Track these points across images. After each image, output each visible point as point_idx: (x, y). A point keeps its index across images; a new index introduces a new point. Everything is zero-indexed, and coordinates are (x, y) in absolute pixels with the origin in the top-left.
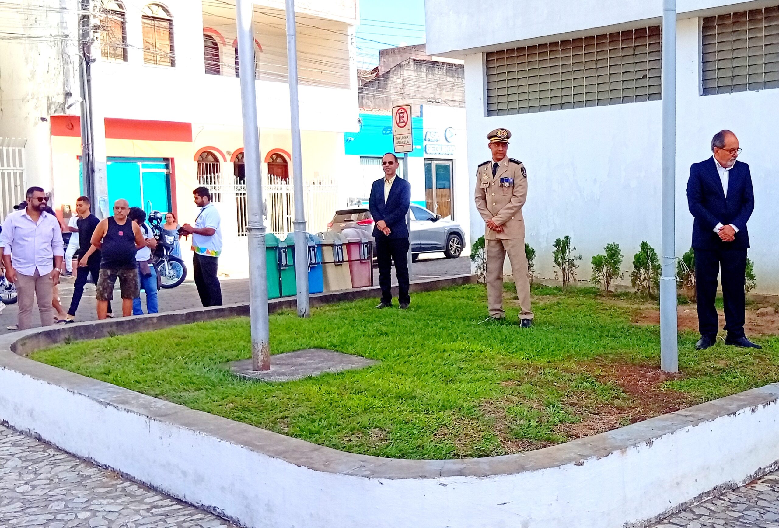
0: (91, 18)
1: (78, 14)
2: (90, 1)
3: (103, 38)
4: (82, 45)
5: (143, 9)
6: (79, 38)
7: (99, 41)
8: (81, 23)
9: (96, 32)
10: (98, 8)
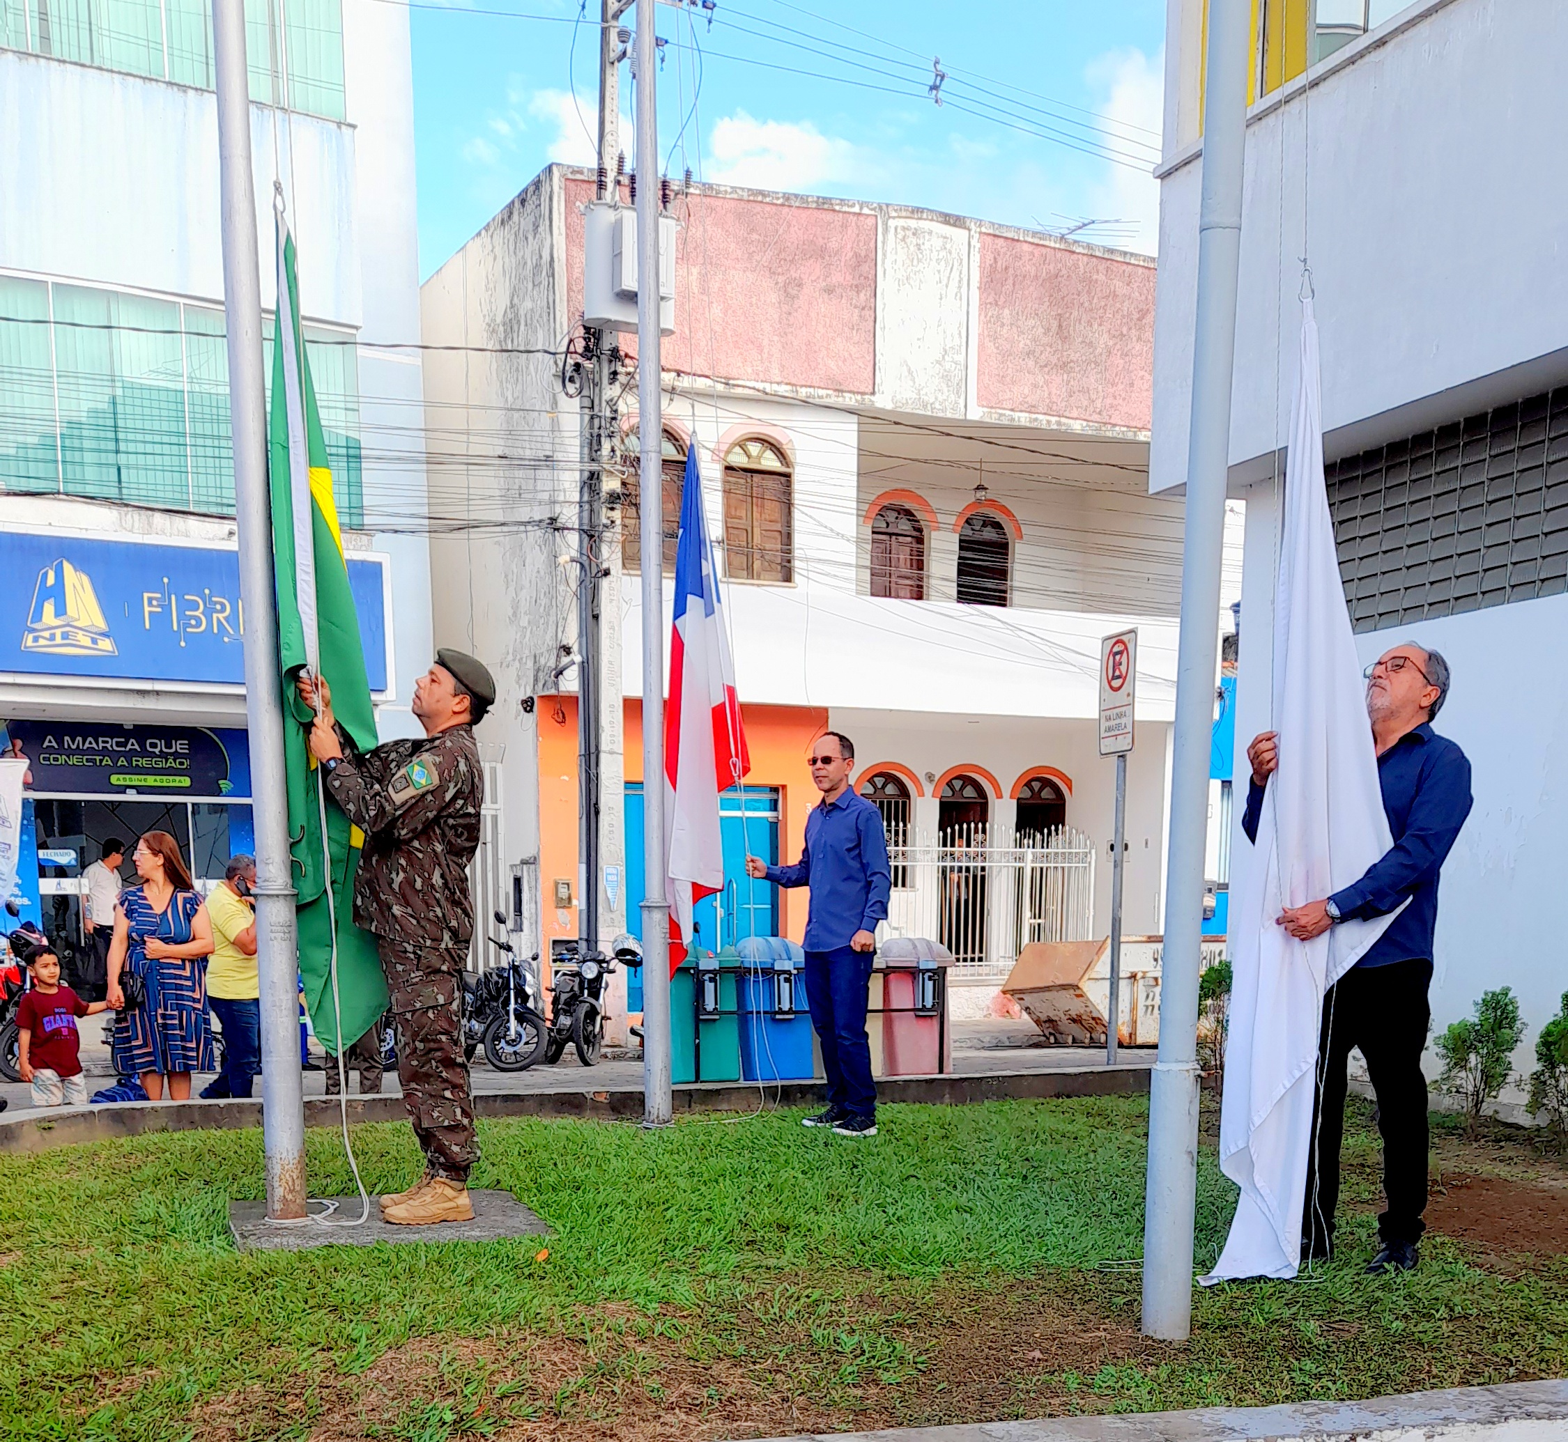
1: (581, 471)
2: (603, 439)
3: (627, 521)
4: (586, 539)
5: (728, 452)
6: (581, 524)
7: (618, 529)
8: (586, 489)
9: (612, 509)
10: (618, 453)
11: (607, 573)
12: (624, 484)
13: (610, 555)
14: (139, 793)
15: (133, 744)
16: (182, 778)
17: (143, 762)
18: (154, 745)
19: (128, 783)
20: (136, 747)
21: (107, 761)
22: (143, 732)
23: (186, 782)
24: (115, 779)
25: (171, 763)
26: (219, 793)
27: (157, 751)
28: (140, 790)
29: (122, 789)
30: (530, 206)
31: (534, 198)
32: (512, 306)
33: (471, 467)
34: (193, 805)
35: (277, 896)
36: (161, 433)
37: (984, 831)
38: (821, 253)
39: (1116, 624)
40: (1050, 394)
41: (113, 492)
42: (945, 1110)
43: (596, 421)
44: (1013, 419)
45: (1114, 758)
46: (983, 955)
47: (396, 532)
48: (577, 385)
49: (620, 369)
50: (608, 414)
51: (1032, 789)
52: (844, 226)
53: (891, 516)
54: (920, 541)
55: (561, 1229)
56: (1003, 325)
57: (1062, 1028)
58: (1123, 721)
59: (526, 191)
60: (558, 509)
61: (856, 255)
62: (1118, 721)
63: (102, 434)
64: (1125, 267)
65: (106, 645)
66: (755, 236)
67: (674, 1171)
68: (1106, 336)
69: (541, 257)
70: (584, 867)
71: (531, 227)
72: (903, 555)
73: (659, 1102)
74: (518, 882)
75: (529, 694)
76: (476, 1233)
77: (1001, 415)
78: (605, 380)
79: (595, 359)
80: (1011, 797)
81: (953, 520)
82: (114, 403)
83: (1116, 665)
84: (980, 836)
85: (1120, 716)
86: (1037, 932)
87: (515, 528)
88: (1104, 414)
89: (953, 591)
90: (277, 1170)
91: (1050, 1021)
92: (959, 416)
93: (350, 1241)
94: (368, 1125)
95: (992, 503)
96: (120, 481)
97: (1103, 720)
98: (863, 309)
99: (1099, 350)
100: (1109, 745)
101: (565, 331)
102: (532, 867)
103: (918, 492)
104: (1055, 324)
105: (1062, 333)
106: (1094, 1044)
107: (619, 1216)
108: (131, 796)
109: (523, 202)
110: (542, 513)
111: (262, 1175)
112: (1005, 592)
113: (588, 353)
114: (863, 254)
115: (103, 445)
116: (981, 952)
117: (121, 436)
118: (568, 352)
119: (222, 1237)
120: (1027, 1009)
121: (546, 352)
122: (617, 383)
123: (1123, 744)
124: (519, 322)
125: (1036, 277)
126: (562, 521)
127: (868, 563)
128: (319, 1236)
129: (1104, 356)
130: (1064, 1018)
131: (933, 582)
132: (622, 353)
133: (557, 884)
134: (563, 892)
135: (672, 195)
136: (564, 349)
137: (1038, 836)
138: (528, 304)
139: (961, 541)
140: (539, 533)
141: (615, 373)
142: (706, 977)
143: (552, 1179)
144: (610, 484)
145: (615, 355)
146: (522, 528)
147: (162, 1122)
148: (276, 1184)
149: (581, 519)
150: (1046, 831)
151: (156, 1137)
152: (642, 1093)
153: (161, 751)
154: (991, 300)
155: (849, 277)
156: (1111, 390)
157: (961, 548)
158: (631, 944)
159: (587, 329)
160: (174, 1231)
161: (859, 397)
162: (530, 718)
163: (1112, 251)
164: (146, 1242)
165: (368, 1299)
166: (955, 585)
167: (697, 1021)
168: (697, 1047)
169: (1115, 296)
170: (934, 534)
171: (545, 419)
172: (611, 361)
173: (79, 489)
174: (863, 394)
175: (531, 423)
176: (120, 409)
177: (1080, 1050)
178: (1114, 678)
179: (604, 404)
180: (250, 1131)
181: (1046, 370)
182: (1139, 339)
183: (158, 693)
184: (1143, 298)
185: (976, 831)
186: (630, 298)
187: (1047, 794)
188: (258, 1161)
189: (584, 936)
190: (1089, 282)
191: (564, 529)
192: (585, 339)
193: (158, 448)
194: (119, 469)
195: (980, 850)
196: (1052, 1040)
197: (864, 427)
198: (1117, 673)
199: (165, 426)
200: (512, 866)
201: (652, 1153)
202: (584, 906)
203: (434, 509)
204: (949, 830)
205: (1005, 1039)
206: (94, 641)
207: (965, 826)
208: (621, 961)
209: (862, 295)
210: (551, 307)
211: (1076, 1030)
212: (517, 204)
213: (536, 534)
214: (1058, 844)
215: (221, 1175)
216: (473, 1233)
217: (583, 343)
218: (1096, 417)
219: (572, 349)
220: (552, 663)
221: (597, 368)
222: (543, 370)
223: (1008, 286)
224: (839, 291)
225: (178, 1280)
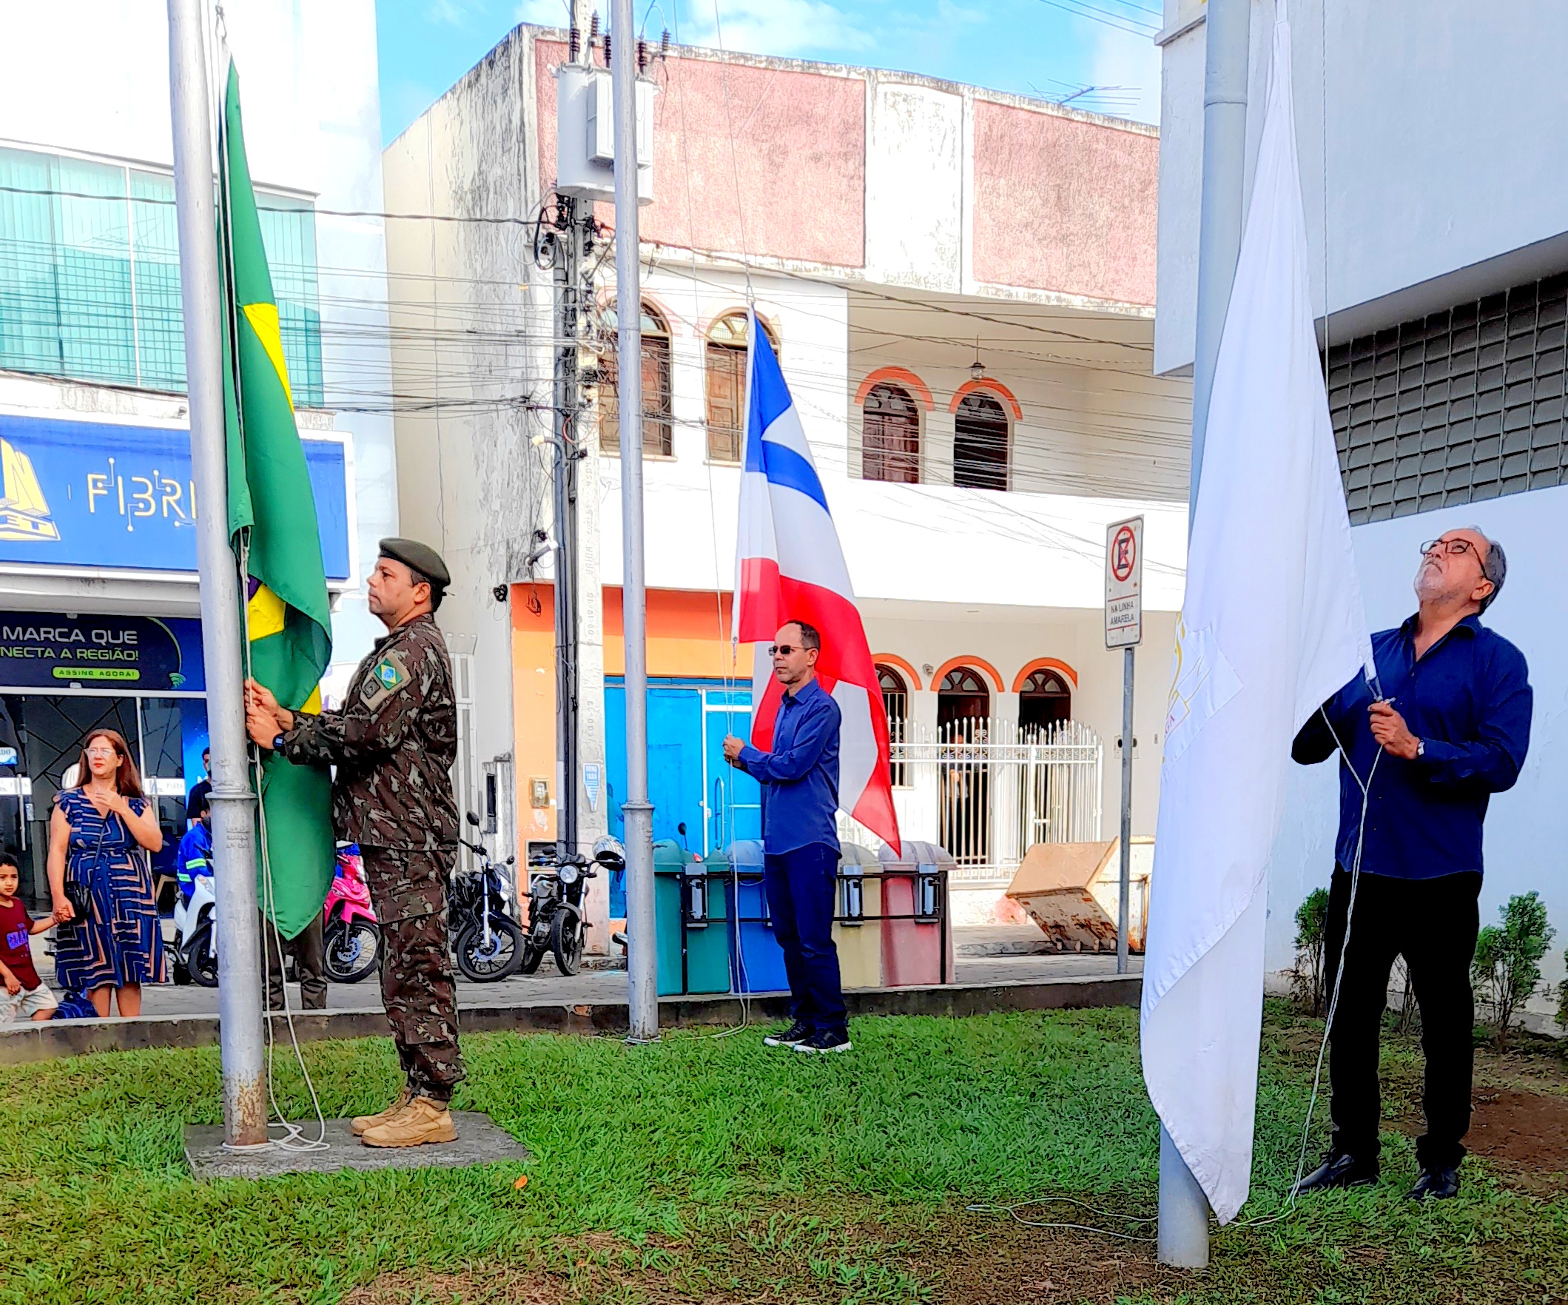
0: (580, 355)
1: (556, 347)
2: (578, 314)
3: (605, 400)
4: (561, 419)
5: (710, 328)
6: (556, 403)
7: (595, 408)
8: (560, 366)
9: (589, 387)
10: (594, 328)
11: (583, 455)
12: (601, 361)
13: (587, 436)
14: (83, 687)
15: (77, 635)
16: (131, 671)
17: (88, 654)
18: (100, 636)
19: (72, 676)
20: (81, 638)
21: (49, 653)
22: (88, 622)
23: (134, 675)
24: (58, 672)
25: (118, 655)
26: (169, 686)
27: (103, 642)
28: (86, 683)
29: (65, 683)
30: (498, 68)
31: (503, 59)
32: (480, 173)
33: (439, 342)
34: (143, 699)
35: (234, 800)
36: (107, 305)
37: (985, 726)
38: (807, 119)
39: (1121, 509)
40: (1049, 267)
41: (54, 367)
42: (946, 1024)
43: (571, 295)
44: (1010, 295)
45: (1122, 650)
46: (986, 857)
47: (359, 410)
48: (551, 257)
49: (596, 240)
50: (584, 287)
51: (1035, 682)
52: (831, 92)
53: (885, 395)
54: (914, 421)
55: (541, 1153)
56: (999, 195)
57: (1069, 934)
58: (1130, 612)
59: (494, 52)
60: (531, 387)
61: (845, 122)
62: (1124, 612)
63: (42, 306)
64: (1126, 136)
65: (48, 530)
66: (736, 101)
67: (661, 1091)
68: (1107, 208)
69: (510, 121)
70: (562, 764)
71: (500, 91)
72: (896, 434)
73: (644, 1016)
74: (491, 780)
75: (502, 581)
76: (450, 1158)
77: (998, 290)
78: (580, 252)
79: (569, 229)
80: (1014, 690)
81: (949, 399)
82: (56, 274)
83: (1123, 554)
84: (981, 732)
85: (1126, 606)
86: (1043, 832)
87: (485, 407)
88: (1106, 289)
89: (950, 474)
90: (236, 1092)
91: (1057, 926)
92: (954, 290)
93: (314, 1168)
94: (333, 1042)
95: (990, 382)
96: (62, 356)
97: (1109, 611)
98: (852, 178)
99: (1100, 222)
100: (1117, 637)
101: (537, 200)
102: (507, 765)
103: (913, 371)
104: (1053, 196)
105: (1062, 204)
106: (1104, 950)
107: (603, 1140)
108: (76, 690)
109: (491, 64)
110: (514, 391)
111: (219, 1097)
112: (1005, 475)
113: (562, 223)
114: (851, 120)
115: (43, 318)
116: (984, 853)
117: (63, 308)
118: (540, 222)
119: (177, 1164)
120: (1033, 913)
121: (516, 221)
122: (593, 255)
123: (1130, 636)
124: (488, 190)
125: (1034, 146)
126: (535, 399)
127: (860, 445)
128: (281, 1162)
129: (1105, 230)
130: (1072, 923)
131: (928, 464)
132: (598, 223)
133: (532, 784)
134: (540, 792)
135: (649, 58)
136: (536, 218)
137: (1042, 731)
138: (497, 171)
139: (957, 421)
140: (511, 412)
141: (590, 244)
142: (693, 883)
143: (531, 1099)
144: (586, 361)
145: (590, 225)
146: (493, 407)
147: (112, 1040)
148: (235, 1108)
149: (555, 397)
150: (1050, 726)
151: (105, 1057)
152: (626, 1007)
153: (107, 642)
154: (986, 169)
155: (837, 145)
156: (1112, 264)
157: (958, 429)
158: (613, 847)
159: (560, 198)
160: (124, 1158)
161: (848, 270)
162: (503, 608)
163: (1112, 119)
164: (94, 1171)
165: (334, 1232)
166: (952, 468)
167: (685, 930)
168: (685, 957)
169: (1116, 166)
170: (929, 415)
171: (517, 293)
172: (585, 232)
173: (18, 364)
174: (853, 267)
175: (501, 296)
176: (61, 279)
177: (1089, 957)
178: (1120, 567)
179: (579, 277)
180: (204, 1050)
181: (1045, 242)
182: (1142, 212)
183: (104, 580)
184: (1145, 168)
185: (977, 727)
186: (606, 165)
187: (1051, 686)
188: (215, 1084)
189: (563, 838)
190: (1089, 151)
191: (538, 408)
192: (558, 208)
193: (102, 322)
194: (61, 343)
195: (981, 746)
196: (1059, 946)
197: (854, 302)
198: (1123, 562)
199: (110, 298)
200: (485, 764)
201: (637, 1070)
202: (562, 807)
203: (398, 386)
204: (948, 725)
205: (1010, 946)
206: (35, 526)
207: (965, 721)
208: (602, 864)
209: (850, 163)
210: (522, 175)
211: (1084, 935)
212: (484, 66)
213: (507, 413)
214: (1064, 738)
215: (174, 1098)
216: (447, 1159)
217: (556, 213)
218: (1097, 292)
219: (544, 218)
220: (526, 549)
221: (571, 239)
222: (514, 241)
223: (1004, 155)
224: (826, 159)
225: (129, 1212)
